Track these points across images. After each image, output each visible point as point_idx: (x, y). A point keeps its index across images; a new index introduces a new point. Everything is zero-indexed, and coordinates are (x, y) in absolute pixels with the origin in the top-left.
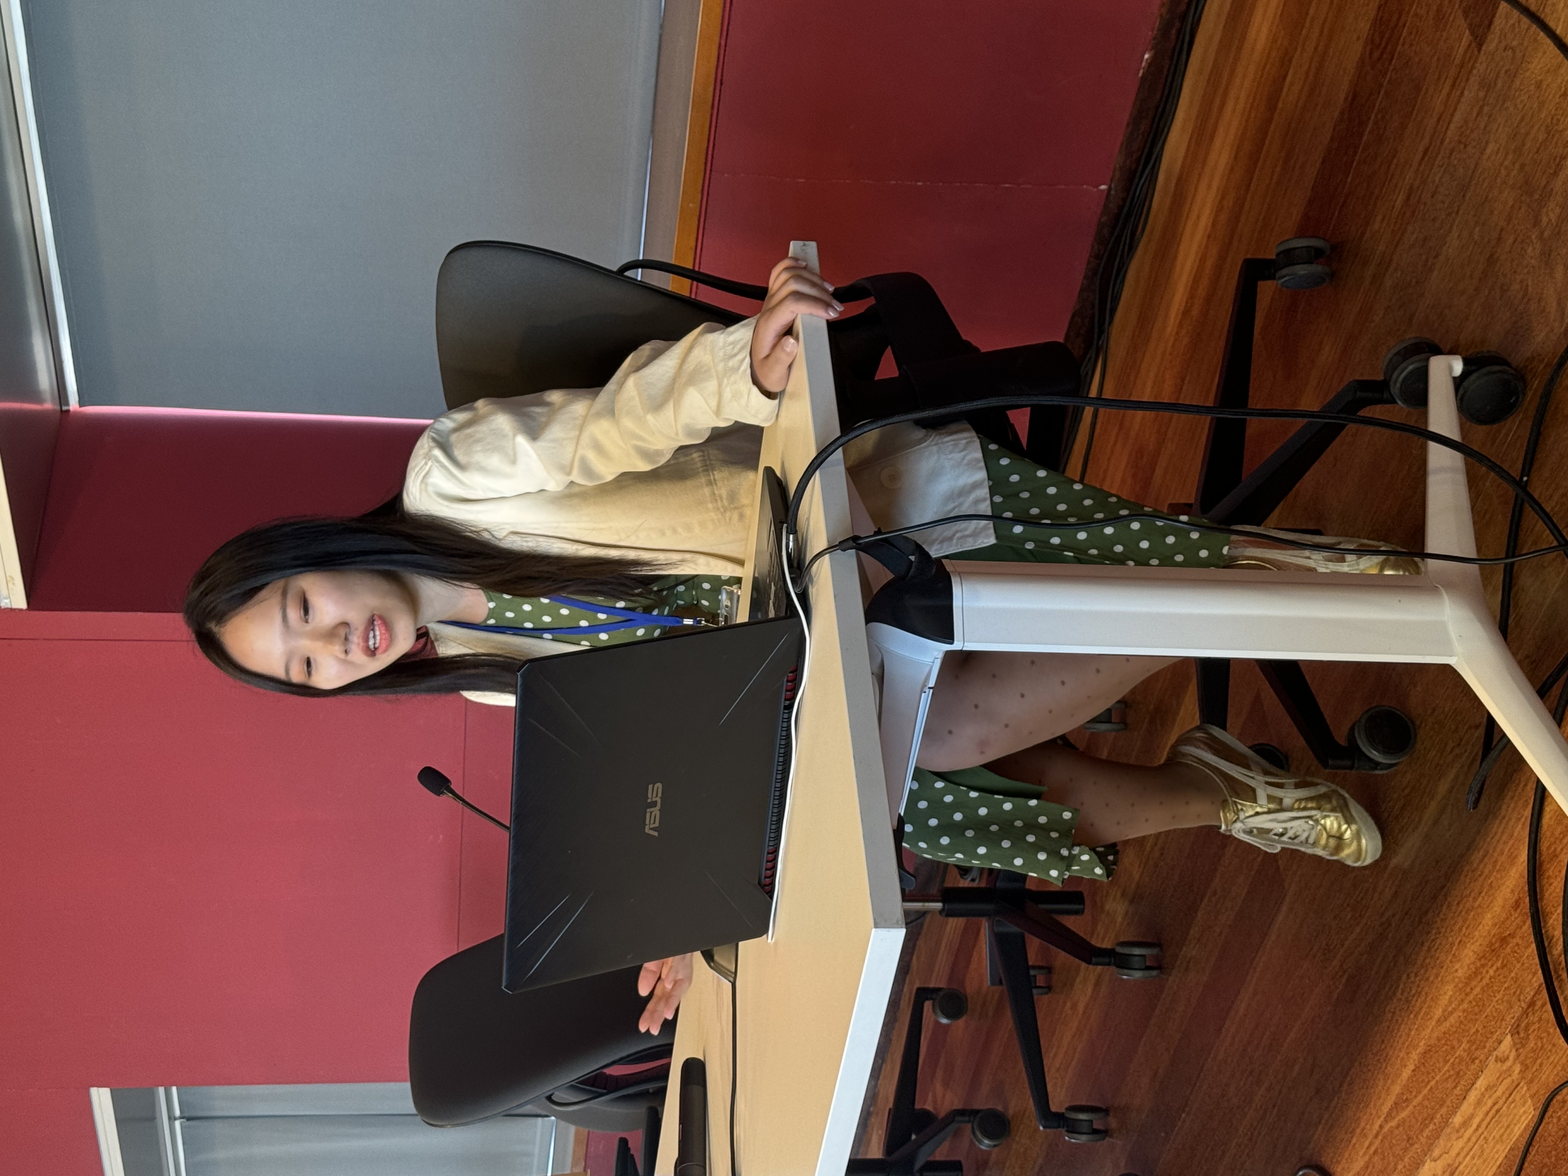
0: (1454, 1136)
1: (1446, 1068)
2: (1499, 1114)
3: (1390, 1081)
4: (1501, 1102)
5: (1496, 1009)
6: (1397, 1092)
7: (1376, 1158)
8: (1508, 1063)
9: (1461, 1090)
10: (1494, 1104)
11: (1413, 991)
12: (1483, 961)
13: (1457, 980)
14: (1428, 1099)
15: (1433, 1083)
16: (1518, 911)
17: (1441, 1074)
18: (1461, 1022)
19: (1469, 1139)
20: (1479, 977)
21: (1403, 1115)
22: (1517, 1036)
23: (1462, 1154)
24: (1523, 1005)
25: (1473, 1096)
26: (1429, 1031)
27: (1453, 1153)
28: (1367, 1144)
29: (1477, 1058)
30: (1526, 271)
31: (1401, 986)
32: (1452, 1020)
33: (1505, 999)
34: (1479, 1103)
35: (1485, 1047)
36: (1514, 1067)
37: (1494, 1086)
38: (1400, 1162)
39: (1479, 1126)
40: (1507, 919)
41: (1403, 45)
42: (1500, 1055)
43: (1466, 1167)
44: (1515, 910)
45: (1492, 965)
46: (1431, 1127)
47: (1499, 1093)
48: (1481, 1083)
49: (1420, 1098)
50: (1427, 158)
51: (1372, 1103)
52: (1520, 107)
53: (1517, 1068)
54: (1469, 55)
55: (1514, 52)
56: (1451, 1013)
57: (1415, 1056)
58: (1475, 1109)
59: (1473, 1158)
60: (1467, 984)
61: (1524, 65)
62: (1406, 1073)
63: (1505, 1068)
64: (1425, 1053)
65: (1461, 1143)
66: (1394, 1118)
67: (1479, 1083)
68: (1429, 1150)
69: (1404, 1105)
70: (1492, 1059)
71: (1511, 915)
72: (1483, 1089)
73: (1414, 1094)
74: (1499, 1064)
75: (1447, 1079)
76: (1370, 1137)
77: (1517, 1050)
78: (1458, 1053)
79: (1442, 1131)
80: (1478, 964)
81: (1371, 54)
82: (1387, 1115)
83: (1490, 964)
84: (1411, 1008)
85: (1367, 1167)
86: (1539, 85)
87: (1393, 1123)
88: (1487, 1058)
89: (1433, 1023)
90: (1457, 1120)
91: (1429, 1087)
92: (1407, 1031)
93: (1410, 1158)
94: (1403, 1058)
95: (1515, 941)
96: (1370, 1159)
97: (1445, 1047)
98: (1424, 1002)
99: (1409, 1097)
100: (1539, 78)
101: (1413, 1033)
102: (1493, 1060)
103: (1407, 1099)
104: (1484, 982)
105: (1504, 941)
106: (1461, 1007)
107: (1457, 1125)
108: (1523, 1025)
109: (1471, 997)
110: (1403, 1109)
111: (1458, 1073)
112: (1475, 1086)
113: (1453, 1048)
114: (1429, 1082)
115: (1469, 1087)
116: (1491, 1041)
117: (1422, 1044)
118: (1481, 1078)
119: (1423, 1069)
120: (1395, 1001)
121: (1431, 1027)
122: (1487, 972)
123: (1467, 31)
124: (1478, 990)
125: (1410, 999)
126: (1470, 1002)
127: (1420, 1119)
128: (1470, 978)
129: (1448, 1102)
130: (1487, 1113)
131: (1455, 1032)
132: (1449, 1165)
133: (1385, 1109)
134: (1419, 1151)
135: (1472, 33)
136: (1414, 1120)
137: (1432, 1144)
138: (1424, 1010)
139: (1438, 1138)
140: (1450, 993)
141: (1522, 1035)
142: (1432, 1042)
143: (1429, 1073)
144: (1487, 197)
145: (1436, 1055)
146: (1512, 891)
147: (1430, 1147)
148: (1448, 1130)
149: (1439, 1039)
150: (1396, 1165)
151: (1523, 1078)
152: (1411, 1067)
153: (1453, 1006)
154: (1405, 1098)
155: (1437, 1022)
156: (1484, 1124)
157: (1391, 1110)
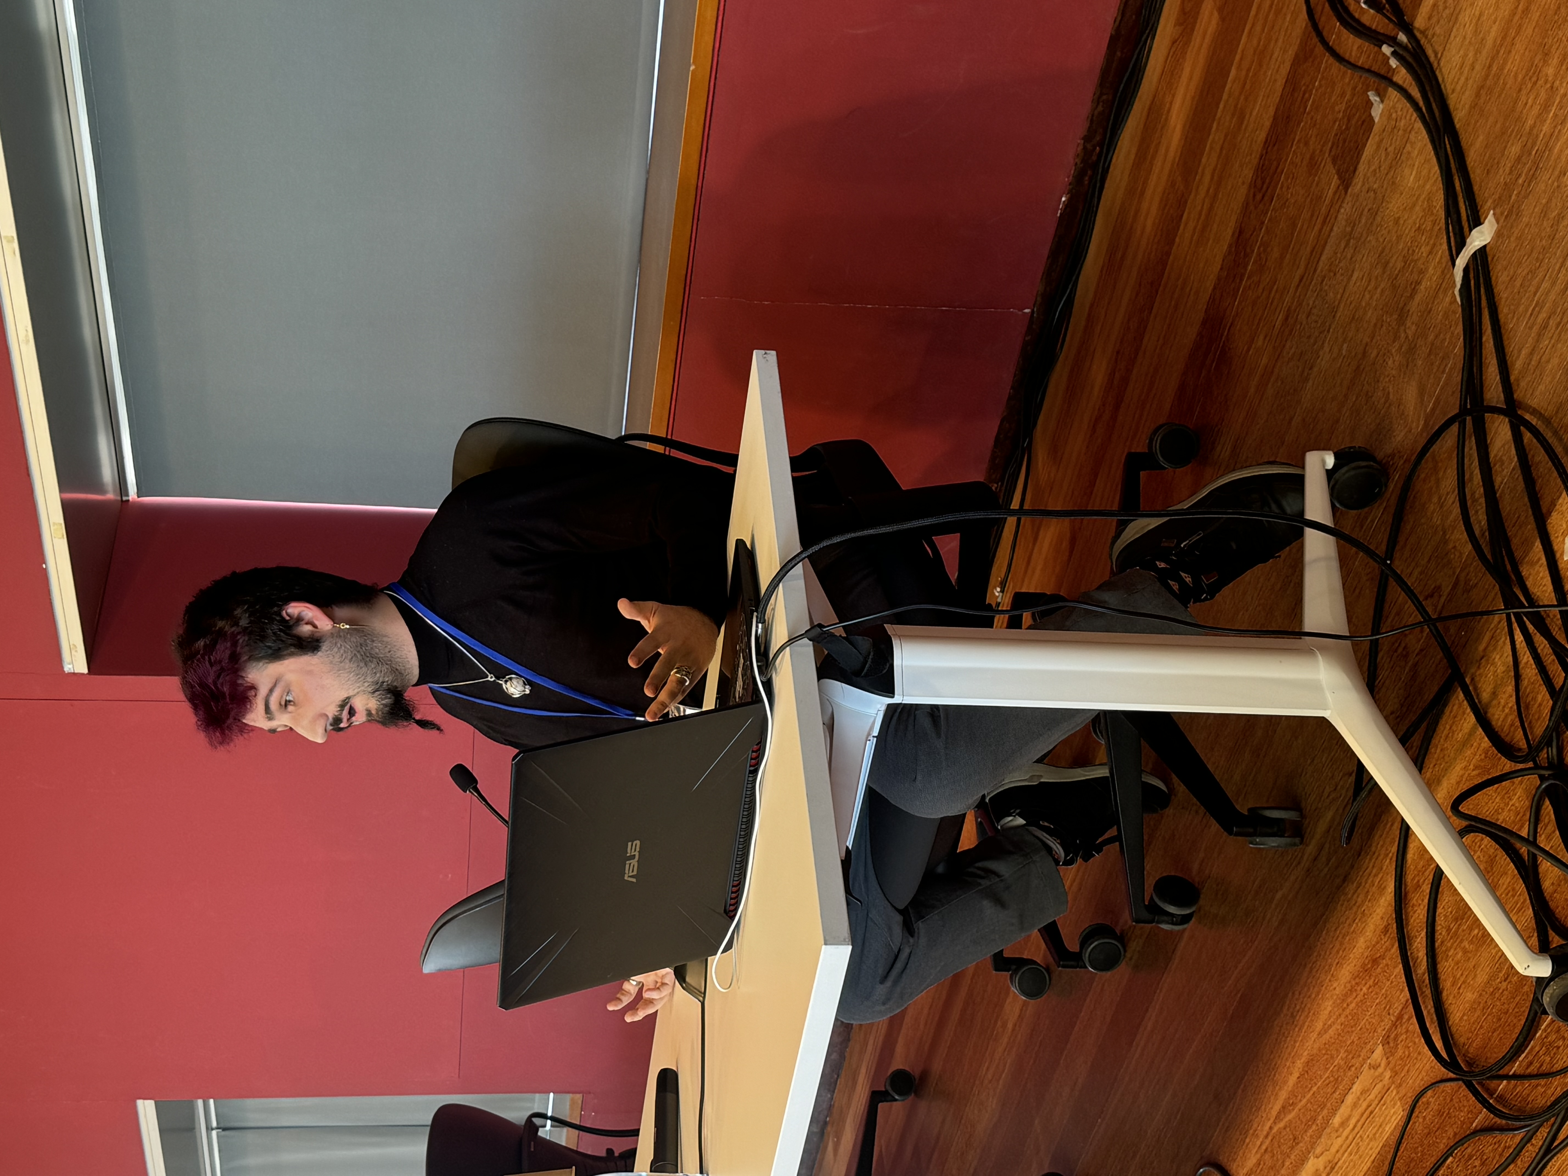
0: (1334, 1135)
1: (1327, 1075)
2: (1374, 1113)
3: (1277, 1088)
4: (1373, 1105)
5: (1370, 1023)
6: (1284, 1097)
7: (1267, 1157)
8: (1380, 1070)
9: (1340, 1094)
10: (1369, 1106)
11: (1298, 1007)
12: (1357, 980)
13: (1335, 997)
14: (1311, 1103)
15: (1315, 1089)
16: (1388, 935)
17: (1322, 1080)
18: (1339, 1035)
19: (1347, 1138)
20: (1354, 994)
21: (1290, 1117)
22: (1387, 1046)
23: (1341, 1152)
24: (1392, 1018)
25: (1350, 1099)
26: (1312, 1042)
27: (1333, 1150)
28: (1258, 1143)
29: (1352, 1066)
30: (1387, 379)
31: (1288, 1002)
32: (1331, 1032)
33: (1376, 1014)
34: (1355, 1105)
35: (1359, 1056)
36: (1385, 1073)
37: (1368, 1090)
38: (1288, 1159)
39: (1355, 1127)
40: (1377, 943)
41: (1281, 188)
42: (1373, 1063)
43: (1344, 1162)
44: (1385, 935)
45: (1366, 984)
46: (1314, 1127)
47: (1372, 1096)
48: (1357, 1088)
49: (1304, 1101)
50: (1302, 284)
51: (1263, 1108)
52: (1381, 240)
53: (1388, 1074)
54: (1337, 198)
55: (1375, 193)
56: (1330, 1026)
57: (1299, 1064)
58: (1352, 1110)
59: (1351, 1154)
60: (1344, 1001)
61: (1384, 204)
62: (1292, 1080)
63: (1377, 1074)
64: (1308, 1062)
65: (1340, 1141)
66: (1282, 1120)
67: (1355, 1087)
68: (1312, 1148)
69: (1291, 1108)
70: (1366, 1066)
71: (1381, 939)
72: (1359, 1093)
73: (1299, 1098)
74: (1372, 1071)
75: (1327, 1085)
76: (1262, 1137)
77: (1387, 1059)
78: (1336, 1062)
79: (1323, 1131)
80: (1354, 983)
81: (1254, 195)
82: (1276, 1118)
83: (1363, 982)
84: (1295, 1023)
85: (1259, 1164)
86: (1397, 221)
87: (1281, 1125)
88: (1362, 1066)
89: (1315, 1036)
90: (1336, 1120)
91: (1312, 1092)
92: (1292, 1043)
93: (1296, 1156)
94: (1289, 1067)
95: (1384, 961)
96: (1261, 1157)
97: (1326, 1057)
98: (1307, 1017)
99: (1295, 1102)
100: (1397, 216)
101: (1297, 1044)
102: (1367, 1068)
103: (1293, 1103)
104: (1358, 999)
105: (1375, 961)
106: (1339, 1021)
107: (1336, 1125)
108: (1392, 1036)
109: (1348, 1011)
110: (1290, 1112)
111: (1337, 1079)
112: (1351, 1092)
113: (1332, 1057)
114: (1311, 1087)
115: (1346, 1091)
116: (1365, 1051)
117: (1306, 1053)
118: (1357, 1083)
119: (1306, 1076)
120: (1282, 1016)
121: (1313, 1039)
122: (1361, 990)
123: (1336, 177)
124: (1353, 1005)
125: (1295, 1014)
126: (1347, 1016)
127: (1304, 1120)
128: (1346, 996)
129: (1329, 1105)
130: (1363, 1114)
131: (1334, 1043)
132: (1330, 1162)
133: (1274, 1113)
134: (1304, 1149)
135: (1340, 178)
136: (1299, 1122)
137: (1314, 1143)
138: (1307, 1024)
139: (1320, 1137)
140: (1329, 1009)
141: (1392, 1044)
142: (1315, 1051)
143: (1311, 1080)
144: (1353, 318)
145: (1318, 1064)
146: (1382, 918)
147: (1313, 1145)
148: (1328, 1130)
149: (1320, 1050)
150: (1283, 1162)
151: (1393, 1083)
152: (1296, 1075)
153: (1332, 1020)
154: (1291, 1102)
155: (1318, 1035)
156: (1360, 1123)
157: (1279, 1113)
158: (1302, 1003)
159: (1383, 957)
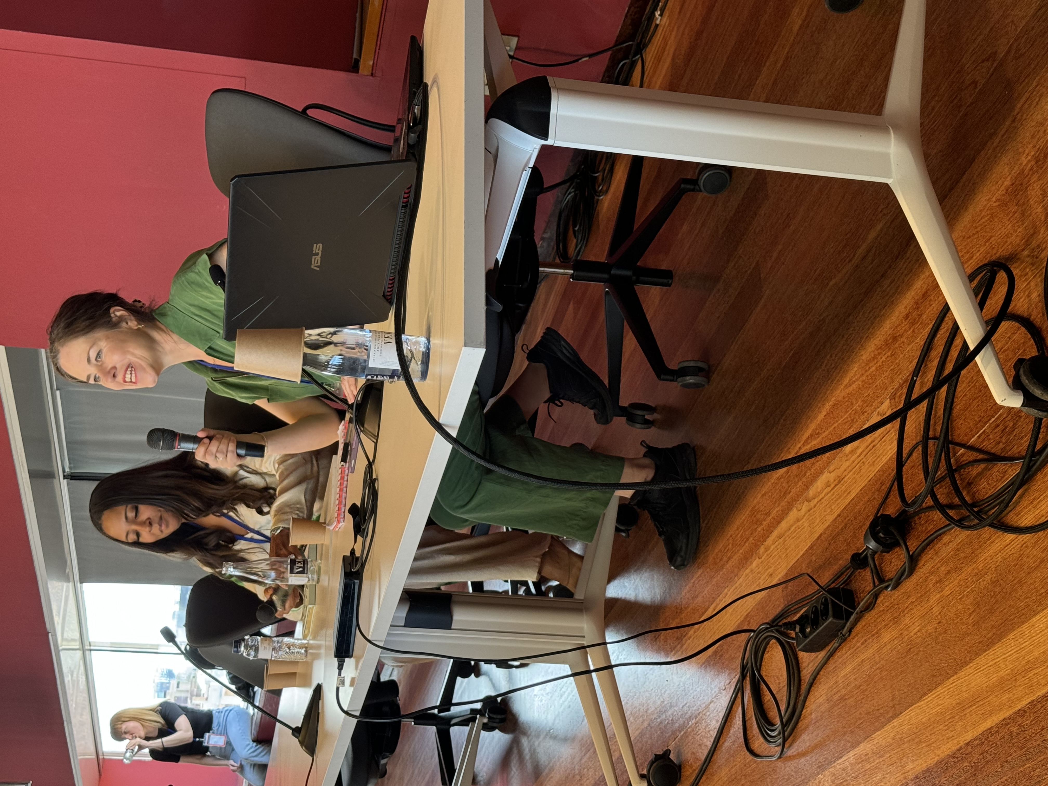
0: (844, 459)
1: (846, 416)
2: (874, 448)
3: (809, 422)
4: (876, 442)
5: (883, 382)
10: (872, 442)
11: (833, 366)
12: (879, 351)
13: (861, 362)
15: (836, 425)
16: (907, 321)
17: (842, 420)
18: (860, 388)
19: (853, 462)
20: (876, 361)
21: (814, 442)
22: (893, 400)
23: (848, 471)
24: (900, 381)
26: (839, 391)
27: (842, 469)
29: (866, 412)
31: (826, 362)
32: (854, 386)
33: (890, 376)
35: (872, 405)
38: (809, 471)
39: (860, 455)
40: (899, 325)
42: (881, 411)
43: (849, 478)
44: (905, 320)
45: (885, 354)
47: (876, 435)
49: (827, 433)
51: (797, 433)
56: (855, 382)
59: (854, 473)
60: (867, 365)
62: (821, 417)
64: (834, 405)
65: (848, 463)
66: (809, 444)
68: (827, 465)
71: (902, 323)
73: (823, 430)
80: (876, 352)
82: (805, 442)
84: (829, 377)
85: (788, 472)
88: (873, 413)
89: (842, 387)
91: (833, 427)
92: (825, 391)
94: (820, 407)
95: (902, 339)
97: (847, 403)
98: (839, 373)
101: (828, 392)
102: (876, 414)
103: (819, 432)
104: (878, 364)
105: (895, 339)
106: (861, 379)
107: (847, 452)
108: (898, 394)
109: (869, 373)
110: (815, 439)
111: (853, 420)
113: (852, 404)
114: (834, 424)
116: (876, 402)
117: (833, 399)
119: (831, 415)
120: (820, 371)
122: (881, 358)
124: (874, 368)
125: (830, 370)
126: (867, 376)
128: (870, 361)
130: (867, 447)
131: (855, 394)
132: (838, 477)
133: (804, 438)
134: (821, 466)
137: (830, 462)
138: (838, 378)
139: (834, 459)
140: (855, 369)
141: (897, 400)
142: (840, 399)
143: (834, 418)
145: (841, 407)
146: (906, 307)
149: (844, 398)
152: (824, 413)
153: (856, 377)
155: (845, 387)
157: (808, 438)
158: (836, 363)
159: (901, 336)
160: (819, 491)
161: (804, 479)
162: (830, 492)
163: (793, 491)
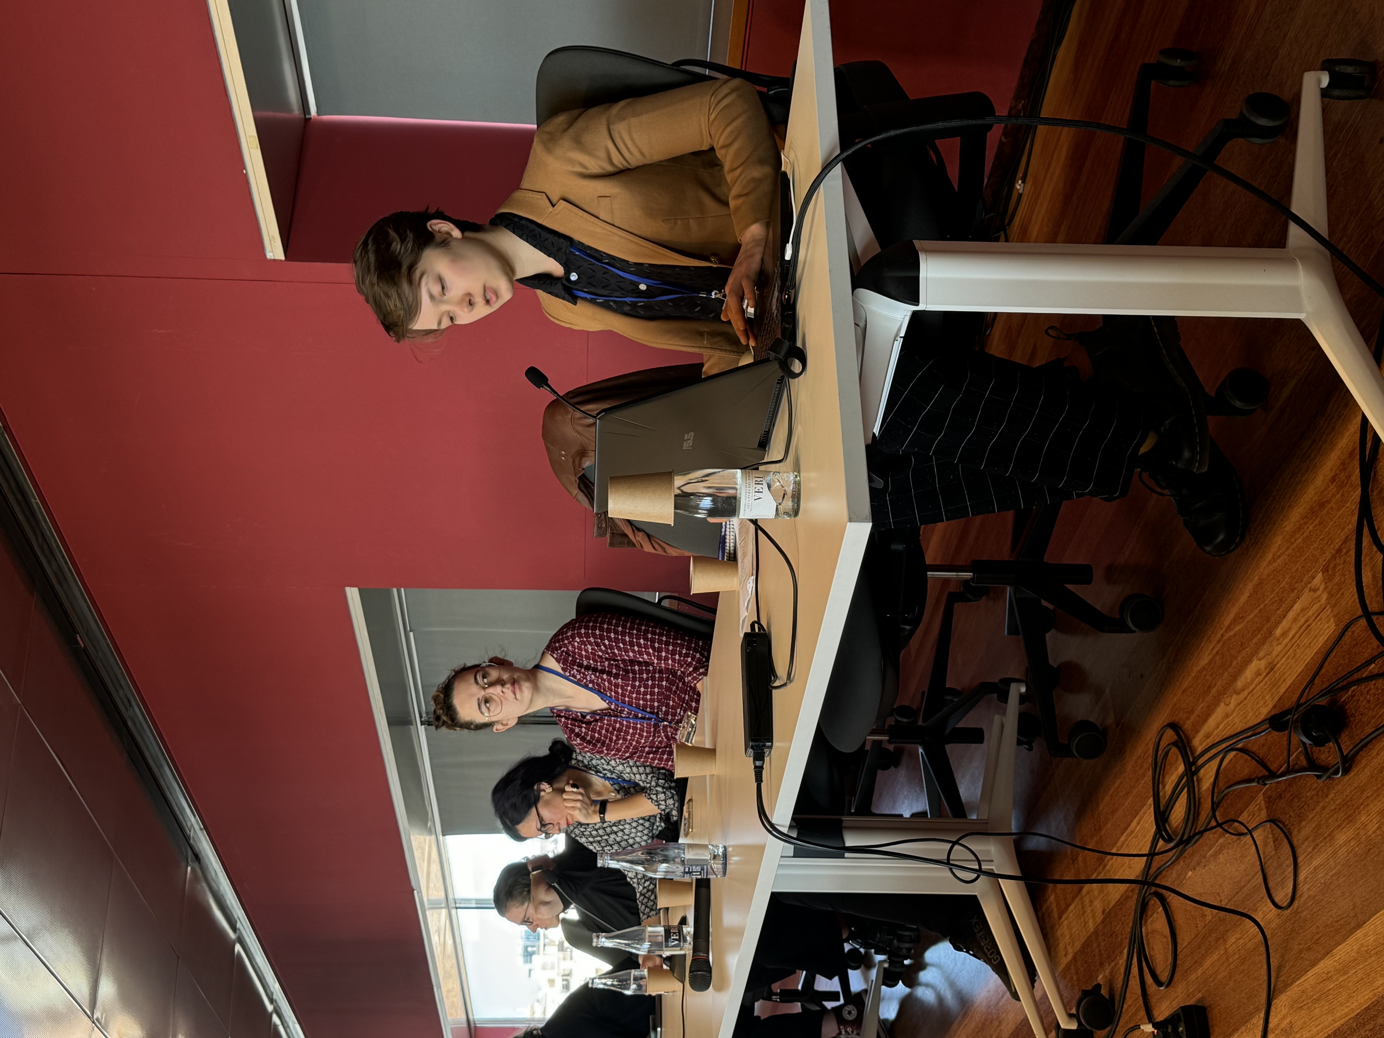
0: (1275, 643)
1: (1273, 595)
2: (1309, 628)
3: (1230, 605)
4: (1311, 621)
5: (1313, 555)
6: (1235, 612)
7: (1218, 658)
8: (1319, 593)
9: (1283, 611)
10: (1306, 621)
11: (1253, 542)
12: (1305, 520)
13: (1285, 534)
14: (1258, 617)
15: (1262, 606)
16: (1334, 484)
17: (1268, 600)
18: (1286, 563)
19: (1286, 645)
21: (1239, 628)
22: (1326, 574)
23: (1280, 656)
24: (1332, 551)
25: (1291, 615)
26: (1262, 569)
27: (1274, 655)
28: (1211, 647)
29: (1295, 589)
32: (1279, 561)
33: (1320, 547)
34: (1295, 620)
35: (1302, 580)
36: (1322, 596)
37: (1307, 608)
38: (1235, 660)
39: (1293, 637)
40: (1325, 490)
42: (1313, 587)
43: (1283, 665)
44: (1332, 483)
45: (1312, 523)
46: (1259, 636)
47: (1310, 613)
48: (1297, 607)
49: (1252, 616)
51: (1217, 620)
53: (1325, 596)
56: (1279, 556)
57: (1250, 586)
58: (1292, 624)
59: (1288, 658)
60: (1292, 536)
62: (1244, 598)
63: (1315, 596)
64: (1258, 585)
65: (1279, 648)
66: (1232, 630)
67: (1296, 606)
68: (1256, 652)
69: (1241, 620)
70: (1307, 590)
72: (1299, 611)
73: (1248, 613)
74: (1312, 593)
75: (1273, 603)
76: (1214, 643)
77: (1325, 584)
79: (1266, 639)
80: (1302, 522)
82: (1227, 628)
84: (1250, 553)
85: (1211, 663)
87: (1231, 633)
88: (1304, 589)
89: (1266, 564)
90: (1278, 632)
91: (1259, 609)
92: (1246, 569)
93: (1242, 658)
94: (1241, 588)
95: (1330, 505)
96: (1213, 658)
97: (1273, 581)
98: (1260, 549)
99: (1244, 615)
101: (1250, 570)
103: (1242, 616)
105: (1322, 505)
106: (1287, 553)
107: (1278, 636)
108: (1331, 566)
109: (1295, 545)
110: (1239, 623)
111: (1281, 599)
112: (1292, 609)
113: (1279, 581)
114: (1259, 605)
115: (1288, 609)
116: (1307, 576)
117: (1256, 578)
118: (1298, 603)
119: (1255, 596)
121: (1263, 567)
122: (1308, 527)
124: (1300, 540)
126: (1294, 549)
127: (1251, 631)
128: (1295, 532)
129: (1273, 619)
130: (1301, 627)
131: (1281, 570)
132: (1270, 663)
133: (1226, 624)
134: (1249, 653)
136: (1246, 632)
137: (1258, 649)
138: (1259, 554)
139: (1263, 644)
140: (1279, 542)
141: (1330, 573)
142: (1264, 577)
143: (1259, 599)
145: (1266, 586)
146: (1331, 470)
148: (1271, 639)
149: (1269, 575)
150: (1231, 662)
151: (1329, 603)
152: (1247, 594)
153: (1281, 551)
154: (1241, 615)
155: (1269, 563)
156: (1298, 635)
157: (1231, 624)
158: (1256, 538)
159: (1328, 502)
160: (1249, 680)
161: (1230, 670)
162: (1262, 681)
163: (1219, 684)
